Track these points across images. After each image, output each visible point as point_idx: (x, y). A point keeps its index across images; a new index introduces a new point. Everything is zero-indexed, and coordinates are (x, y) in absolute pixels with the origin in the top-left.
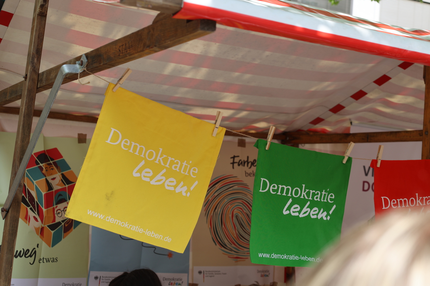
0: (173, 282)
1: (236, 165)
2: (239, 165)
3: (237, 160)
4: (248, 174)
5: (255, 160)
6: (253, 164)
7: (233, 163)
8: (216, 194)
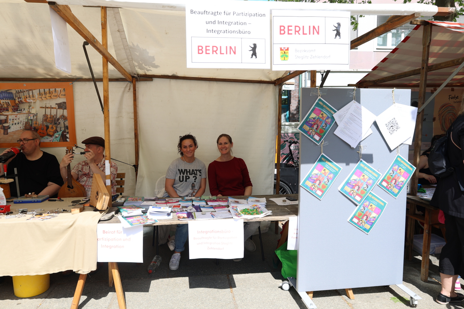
0: (427, 145)
1: (450, 99)
2: (451, 99)
3: (451, 97)
4: (455, 102)
5: (458, 96)
6: (457, 98)
7: (449, 98)
8: (443, 111)
